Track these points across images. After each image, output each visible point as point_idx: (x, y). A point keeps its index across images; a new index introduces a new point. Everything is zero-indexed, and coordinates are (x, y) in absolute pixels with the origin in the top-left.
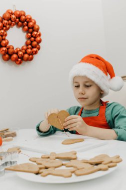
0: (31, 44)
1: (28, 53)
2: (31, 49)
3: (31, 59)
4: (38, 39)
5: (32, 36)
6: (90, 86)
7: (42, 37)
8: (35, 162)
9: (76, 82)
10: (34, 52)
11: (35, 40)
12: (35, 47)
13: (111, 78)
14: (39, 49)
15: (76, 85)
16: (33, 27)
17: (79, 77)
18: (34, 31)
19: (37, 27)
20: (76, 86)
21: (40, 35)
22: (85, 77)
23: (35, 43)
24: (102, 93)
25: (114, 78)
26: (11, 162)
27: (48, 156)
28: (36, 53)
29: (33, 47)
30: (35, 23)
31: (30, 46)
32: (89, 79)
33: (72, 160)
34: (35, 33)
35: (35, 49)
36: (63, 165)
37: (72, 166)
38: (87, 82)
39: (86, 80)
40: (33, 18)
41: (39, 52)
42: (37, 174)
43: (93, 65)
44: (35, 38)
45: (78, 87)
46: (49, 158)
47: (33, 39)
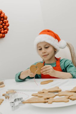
0: (3, 28)
1: (2, 33)
2: (4, 30)
3: (4, 37)
4: (7, 24)
5: (3, 23)
6: (48, 47)
7: (9, 23)
8: (37, 96)
9: (39, 47)
10: (5, 32)
11: (5, 25)
12: (6, 29)
13: (59, 41)
14: (8, 30)
15: (40, 48)
16: (3, 17)
17: (41, 43)
18: (4, 19)
19: (6, 17)
20: (39, 50)
21: (8, 22)
22: (44, 42)
23: (5, 27)
24: (55, 50)
25: (60, 41)
26: (18, 99)
27: (42, 92)
28: (7, 32)
29: (4, 29)
30: (4, 14)
31: (3, 29)
32: (47, 43)
33: (59, 92)
34: (5, 20)
35: (6, 31)
36: (56, 95)
37: (63, 95)
38: (46, 45)
39: (45, 44)
40: (3, 12)
41: (8, 32)
42: (45, 103)
43: (47, 34)
44: (5, 23)
45: (41, 49)
46: (43, 92)
47: (4, 24)
